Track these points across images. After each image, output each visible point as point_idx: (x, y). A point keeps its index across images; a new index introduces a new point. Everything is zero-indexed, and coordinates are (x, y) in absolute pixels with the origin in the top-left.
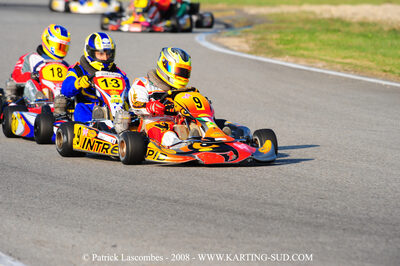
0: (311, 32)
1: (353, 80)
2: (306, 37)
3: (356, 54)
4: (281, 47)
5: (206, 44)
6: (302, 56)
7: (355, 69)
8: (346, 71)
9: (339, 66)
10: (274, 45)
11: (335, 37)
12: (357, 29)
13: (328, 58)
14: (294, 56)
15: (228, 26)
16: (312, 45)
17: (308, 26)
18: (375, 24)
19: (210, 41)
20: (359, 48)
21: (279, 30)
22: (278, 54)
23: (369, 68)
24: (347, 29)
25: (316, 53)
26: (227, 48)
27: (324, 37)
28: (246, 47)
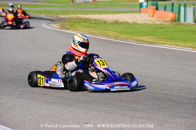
0: (79, 23)
1: (92, 37)
2: (77, 24)
3: (93, 29)
4: (69, 27)
5: (45, 26)
6: (76, 30)
7: (93, 34)
8: (90, 34)
9: (87, 33)
10: (67, 26)
11: (86, 24)
12: (93, 22)
13: (84, 30)
14: (73, 30)
15: (53, 21)
16: (79, 26)
17: (78, 21)
18: (99, 20)
19: (47, 25)
20: (94, 27)
21: (69, 22)
22: (68, 29)
23: (97, 33)
24: (89, 22)
25: (80, 29)
26: (52, 27)
27: (83, 24)
28: (58, 27)
